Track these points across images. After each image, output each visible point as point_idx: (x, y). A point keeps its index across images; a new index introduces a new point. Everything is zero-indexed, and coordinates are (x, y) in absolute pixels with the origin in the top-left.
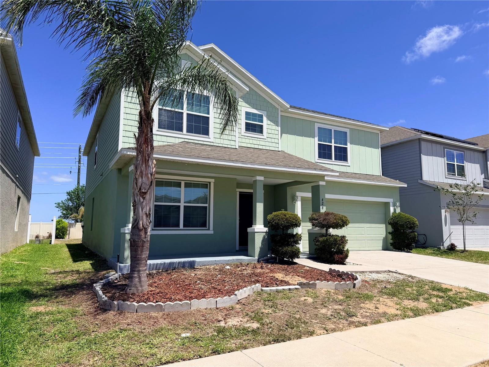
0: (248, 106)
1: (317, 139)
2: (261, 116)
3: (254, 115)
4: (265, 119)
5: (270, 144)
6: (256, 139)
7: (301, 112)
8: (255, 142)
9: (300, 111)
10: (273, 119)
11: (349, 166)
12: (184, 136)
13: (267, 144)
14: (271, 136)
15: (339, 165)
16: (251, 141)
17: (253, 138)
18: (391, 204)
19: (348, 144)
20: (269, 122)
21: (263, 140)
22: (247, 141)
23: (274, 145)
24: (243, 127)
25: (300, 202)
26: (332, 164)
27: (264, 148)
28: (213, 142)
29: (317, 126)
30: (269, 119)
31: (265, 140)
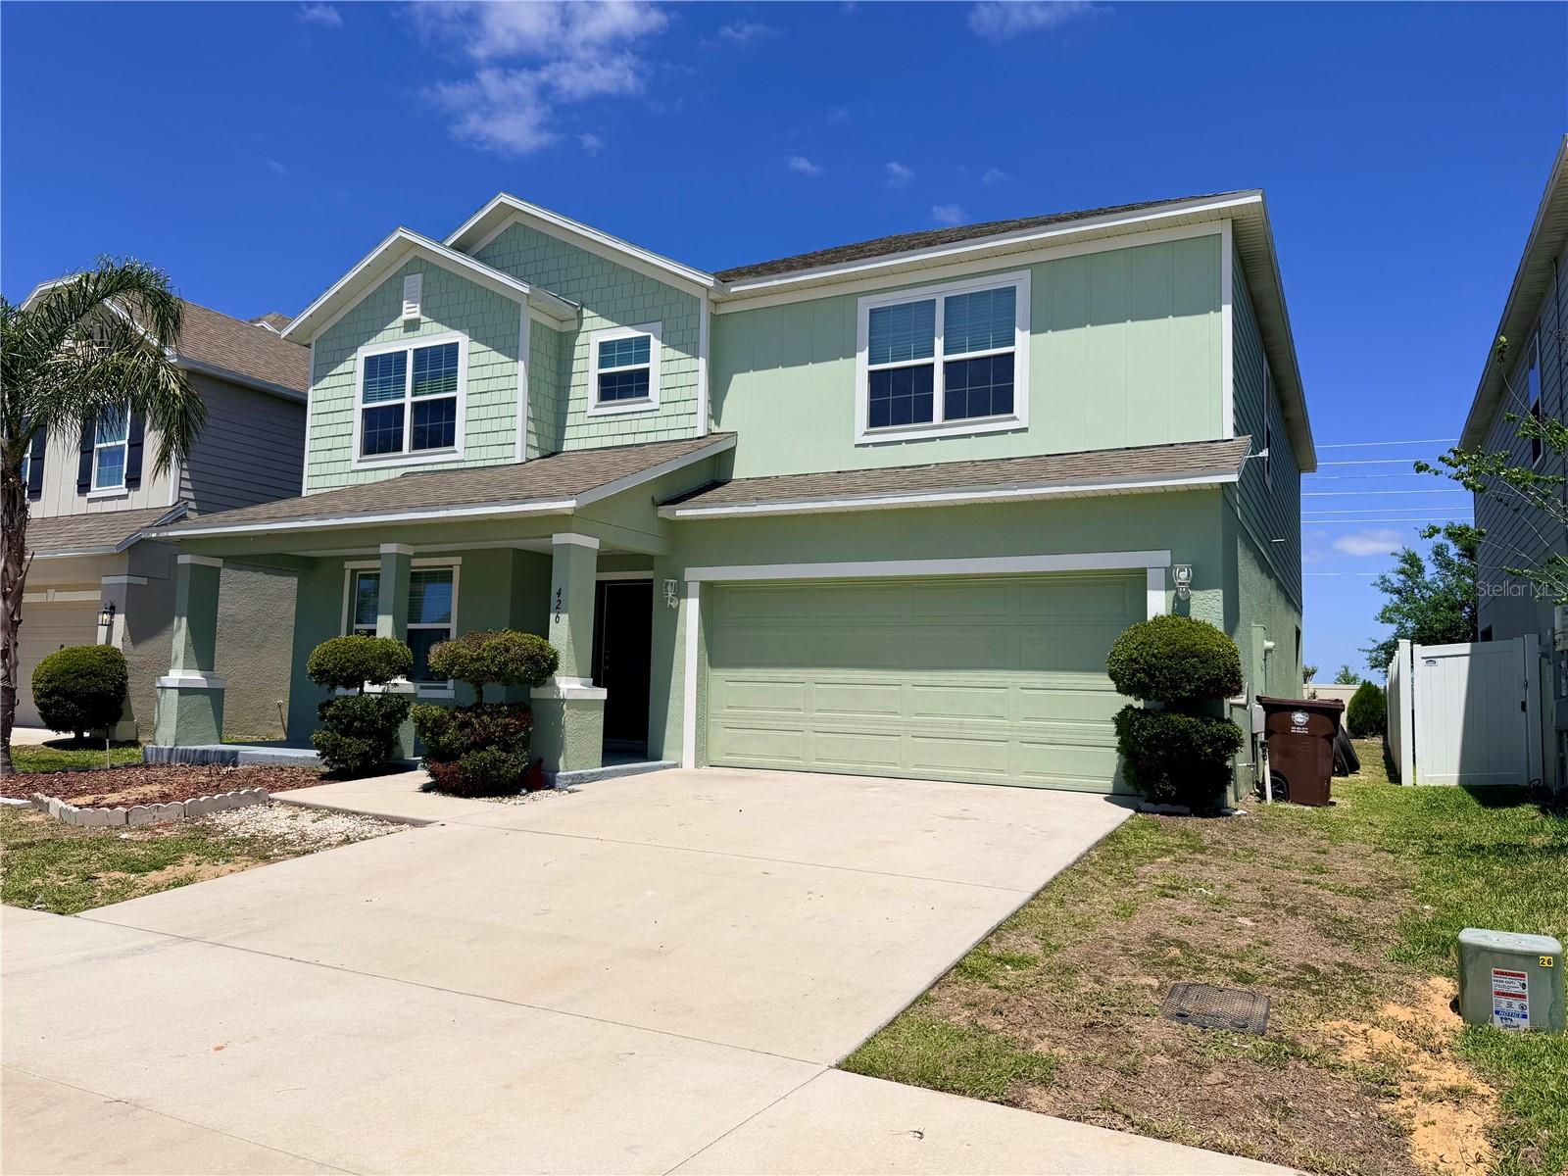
0: (610, 324)
1: (863, 356)
2: (645, 342)
3: (625, 344)
4: (656, 345)
5: (672, 422)
6: (630, 417)
7: (776, 283)
8: (625, 427)
9: (772, 280)
10: (681, 341)
11: (1025, 430)
12: (409, 460)
13: (662, 424)
14: (674, 395)
15: (968, 436)
16: (614, 428)
17: (619, 418)
18: (1155, 577)
19: (1022, 337)
20: (671, 353)
21: (650, 414)
22: (604, 429)
23: (684, 421)
24: (593, 389)
25: (698, 600)
26: (933, 439)
27: (652, 438)
28: (463, 461)
29: (864, 307)
30: (668, 341)
31: (655, 414)
